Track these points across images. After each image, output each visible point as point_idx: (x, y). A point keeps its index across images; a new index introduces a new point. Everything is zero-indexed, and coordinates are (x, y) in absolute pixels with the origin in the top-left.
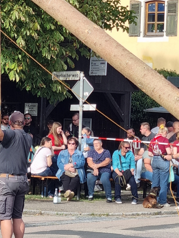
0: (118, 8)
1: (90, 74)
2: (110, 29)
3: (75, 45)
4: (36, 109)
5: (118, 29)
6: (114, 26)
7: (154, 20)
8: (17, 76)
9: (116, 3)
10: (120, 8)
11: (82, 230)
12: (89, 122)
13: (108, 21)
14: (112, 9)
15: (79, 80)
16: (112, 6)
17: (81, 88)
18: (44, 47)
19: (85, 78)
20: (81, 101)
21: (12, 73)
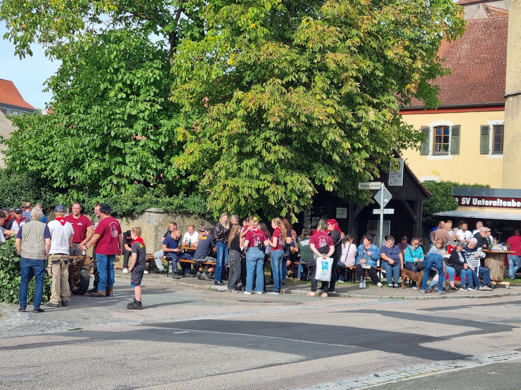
0: (411, 132)
1: (389, 185)
2: (406, 148)
3: (376, 161)
4: (345, 212)
5: (412, 148)
6: (409, 146)
7: (440, 142)
8: (331, 186)
9: (410, 128)
10: (413, 132)
11: (383, 310)
12: (388, 224)
13: (404, 142)
14: (407, 133)
15: (380, 189)
16: (407, 130)
17: (382, 196)
18: (353, 163)
19: (385, 188)
20: (382, 206)
21: (327, 184)
